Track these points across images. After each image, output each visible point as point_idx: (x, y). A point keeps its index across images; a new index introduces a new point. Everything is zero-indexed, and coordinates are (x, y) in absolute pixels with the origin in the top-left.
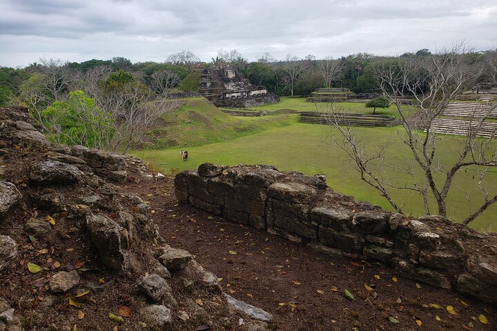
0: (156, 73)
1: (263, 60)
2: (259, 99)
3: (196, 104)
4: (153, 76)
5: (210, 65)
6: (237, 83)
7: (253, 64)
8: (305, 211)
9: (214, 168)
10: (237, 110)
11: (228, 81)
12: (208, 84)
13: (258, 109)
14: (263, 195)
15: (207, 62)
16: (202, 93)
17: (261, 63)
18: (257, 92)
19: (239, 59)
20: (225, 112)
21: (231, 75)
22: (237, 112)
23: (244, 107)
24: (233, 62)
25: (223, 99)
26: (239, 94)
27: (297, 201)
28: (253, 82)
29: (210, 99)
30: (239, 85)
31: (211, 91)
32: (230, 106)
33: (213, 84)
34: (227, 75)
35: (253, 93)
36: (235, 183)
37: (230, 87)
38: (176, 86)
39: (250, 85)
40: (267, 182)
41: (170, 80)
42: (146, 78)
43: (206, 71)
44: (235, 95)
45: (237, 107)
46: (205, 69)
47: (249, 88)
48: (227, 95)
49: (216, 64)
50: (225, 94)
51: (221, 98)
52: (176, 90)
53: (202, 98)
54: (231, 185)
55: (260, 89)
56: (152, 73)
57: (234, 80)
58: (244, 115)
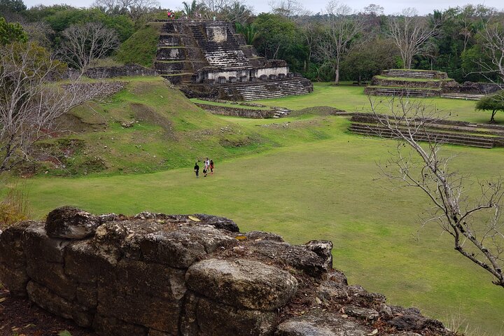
0: (72, 28)
1: (282, 10)
2: (272, 85)
3: (146, 89)
4: (66, 33)
5: (178, 15)
6: (230, 52)
7: (264, 17)
8: (265, 328)
9: (79, 219)
10: (229, 104)
11: (212, 47)
12: (174, 53)
13: (268, 104)
14: (176, 288)
15: (174, 10)
16: (160, 69)
17: (279, 16)
18: (268, 72)
19: (237, 6)
20: (204, 107)
21: (219, 37)
22: (228, 109)
23: (242, 98)
24: (225, 11)
25: (202, 81)
26: (234, 74)
27: (248, 302)
28: (261, 53)
29: (175, 81)
30: (235, 57)
31: (178, 67)
32: (214, 95)
33: (182, 53)
34: (212, 36)
35: (260, 73)
36: (120, 255)
37: (216, 59)
38: (109, 53)
39: (255, 57)
40: (188, 257)
41: (100, 42)
42: (52, 37)
43: (169, 27)
44: (226, 75)
45: (229, 99)
46: (169, 23)
47: (253, 62)
48: (210, 76)
49: (191, 13)
50: (205, 73)
51: (198, 80)
52: (109, 62)
53: (158, 79)
54: (112, 259)
55: (275, 65)
56: (64, 27)
57: (225, 46)
58: (242, 114)
